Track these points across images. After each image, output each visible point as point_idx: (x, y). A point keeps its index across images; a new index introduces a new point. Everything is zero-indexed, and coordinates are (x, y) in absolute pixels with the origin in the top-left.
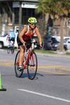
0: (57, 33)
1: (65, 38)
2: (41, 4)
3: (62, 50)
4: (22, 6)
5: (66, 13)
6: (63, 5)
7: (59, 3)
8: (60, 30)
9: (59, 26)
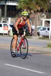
0: (33, 23)
1: (38, 27)
2: (21, 3)
3: (36, 36)
4: (7, 4)
5: (39, 9)
6: (37, 3)
7: (34, 1)
8: (34, 21)
9: (34, 18)
